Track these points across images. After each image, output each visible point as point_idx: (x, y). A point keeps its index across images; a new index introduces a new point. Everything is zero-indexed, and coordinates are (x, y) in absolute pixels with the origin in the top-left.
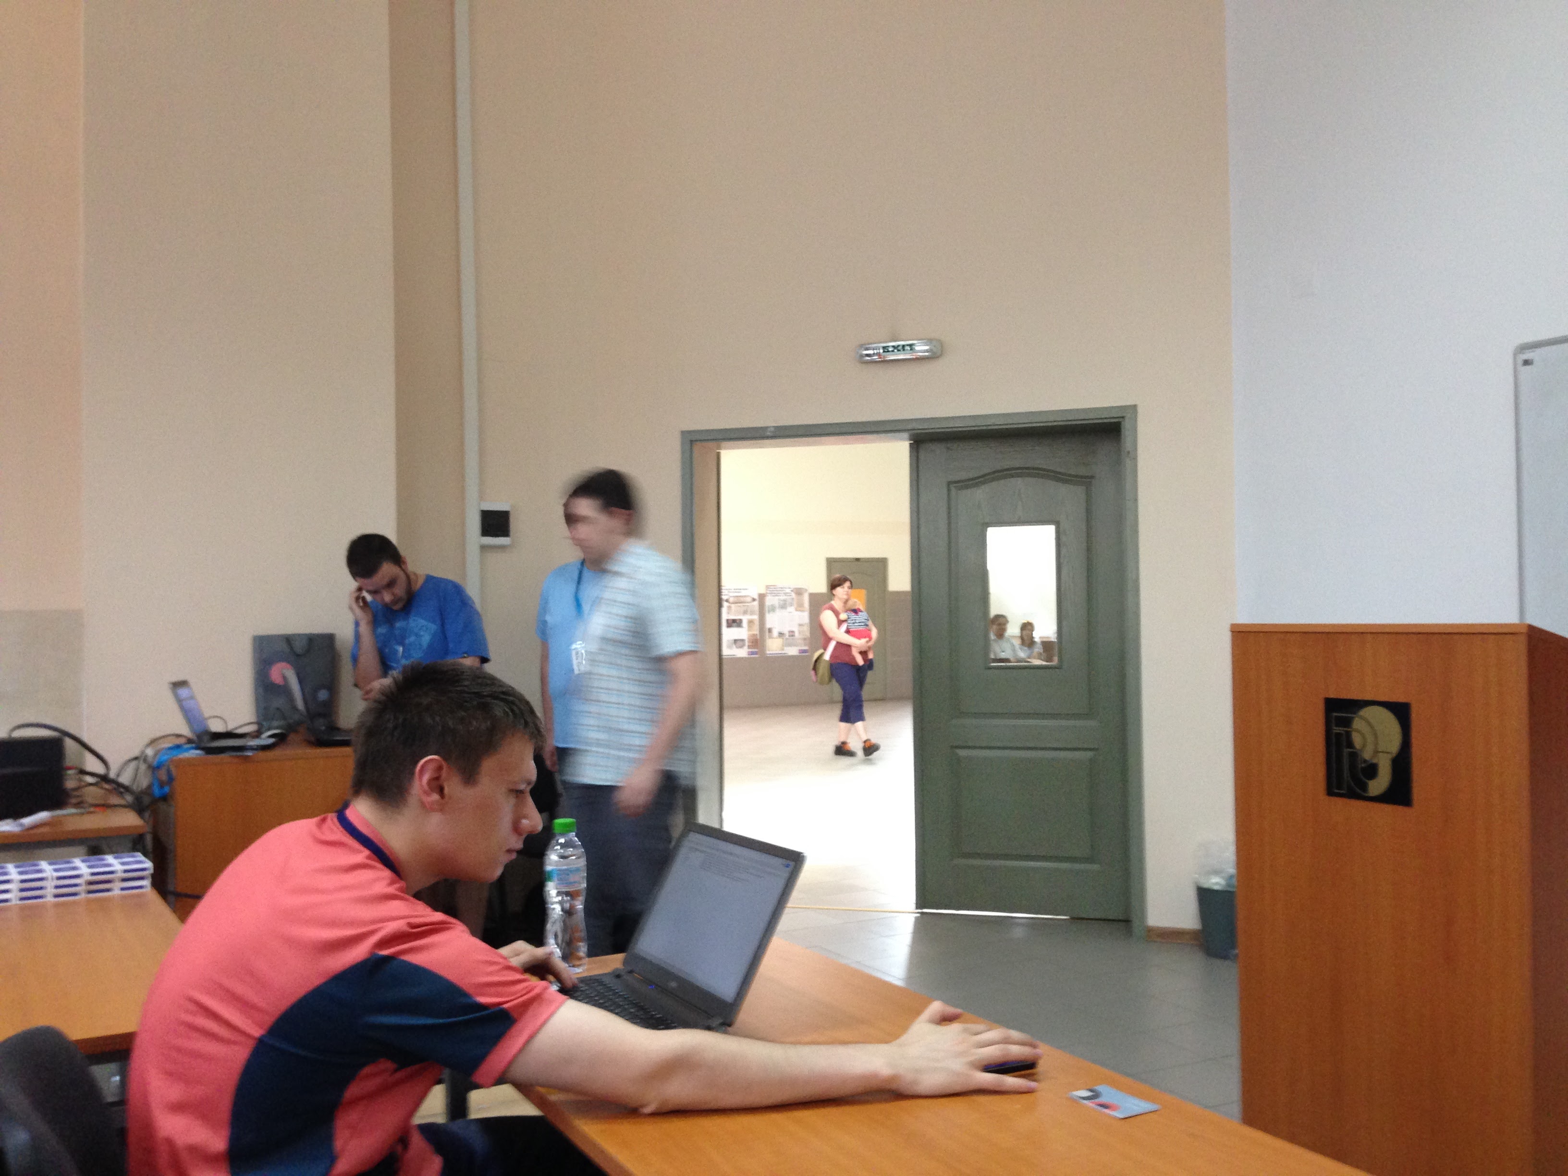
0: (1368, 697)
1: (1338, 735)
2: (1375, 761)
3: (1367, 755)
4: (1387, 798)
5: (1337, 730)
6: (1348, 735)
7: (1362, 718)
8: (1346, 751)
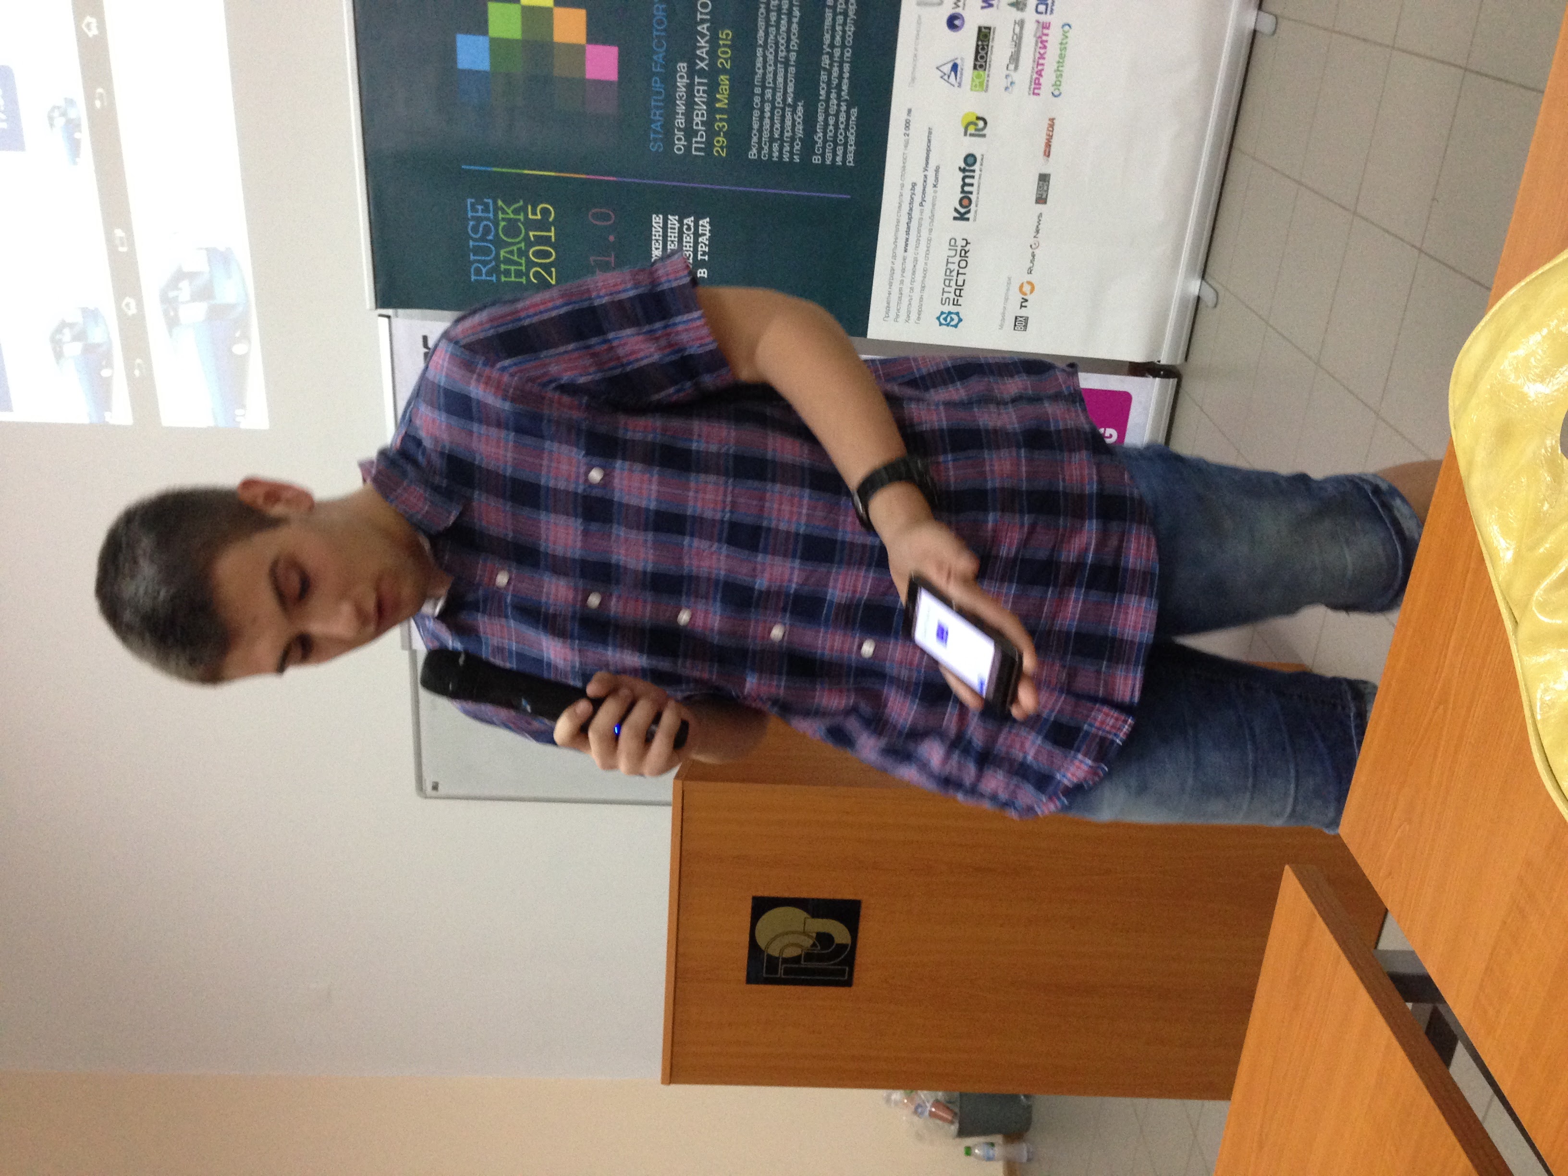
0: (746, 938)
1: (787, 971)
2: (814, 935)
3: (808, 942)
4: (853, 926)
5: (781, 973)
6: (786, 961)
7: (768, 945)
8: (803, 964)
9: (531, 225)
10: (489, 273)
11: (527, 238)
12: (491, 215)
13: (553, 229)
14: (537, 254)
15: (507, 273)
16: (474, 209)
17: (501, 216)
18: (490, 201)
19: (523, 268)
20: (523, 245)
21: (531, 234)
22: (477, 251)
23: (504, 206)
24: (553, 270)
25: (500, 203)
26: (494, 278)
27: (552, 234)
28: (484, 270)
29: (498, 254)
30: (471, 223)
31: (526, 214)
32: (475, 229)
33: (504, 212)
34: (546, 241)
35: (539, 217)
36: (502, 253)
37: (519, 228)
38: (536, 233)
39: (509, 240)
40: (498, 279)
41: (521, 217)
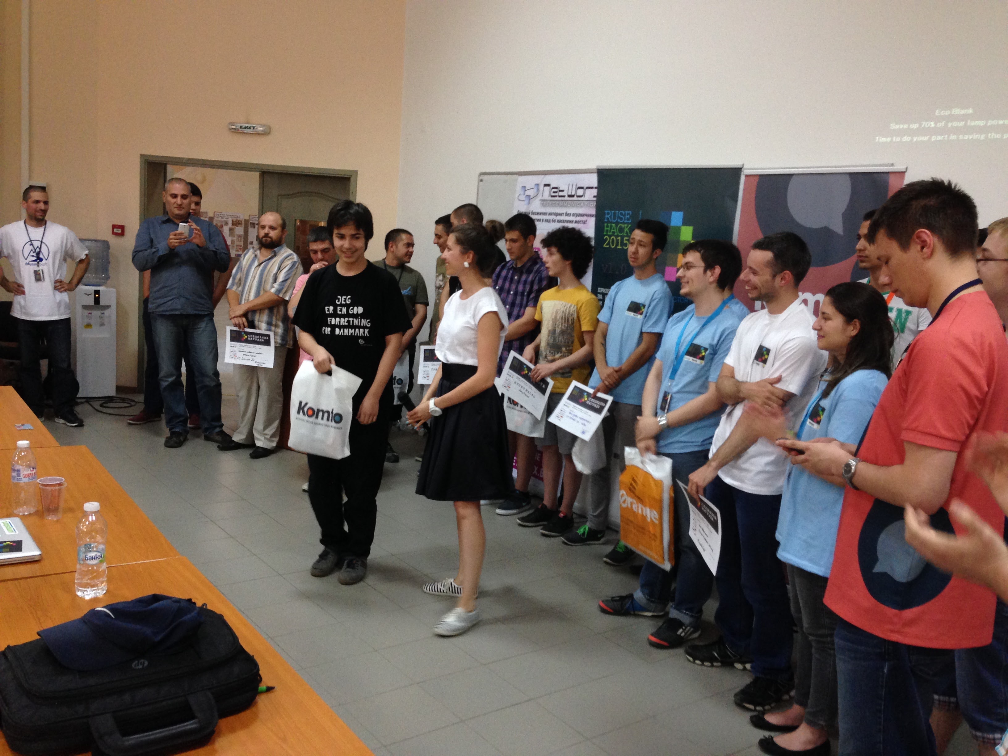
9: (622, 237)
10: (608, 218)
11: (618, 236)
12: (626, 221)
13: (621, 247)
14: (613, 239)
15: (607, 227)
16: (628, 214)
17: (626, 225)
18: (630, 221)
19: (609, 233)
20: (616, 234)
21: (619, 238)
22: (615, 214)
23: (628, 227)
24: (608, 246)
25: (630, 225)
26: (606, 220)
27: (619, 247)
28: (608, 216)
29: (614, 223)
30: (623, 212)
31: (626, 236)
32: (621, 214)
33: (627, 227)
34: (617, 245)
35: (625, 242)
36: (613, 225)
37: (621, 233)
38: (620, 240)
39: (618, 229)
40: (606, 222)
41: (625, 234)
